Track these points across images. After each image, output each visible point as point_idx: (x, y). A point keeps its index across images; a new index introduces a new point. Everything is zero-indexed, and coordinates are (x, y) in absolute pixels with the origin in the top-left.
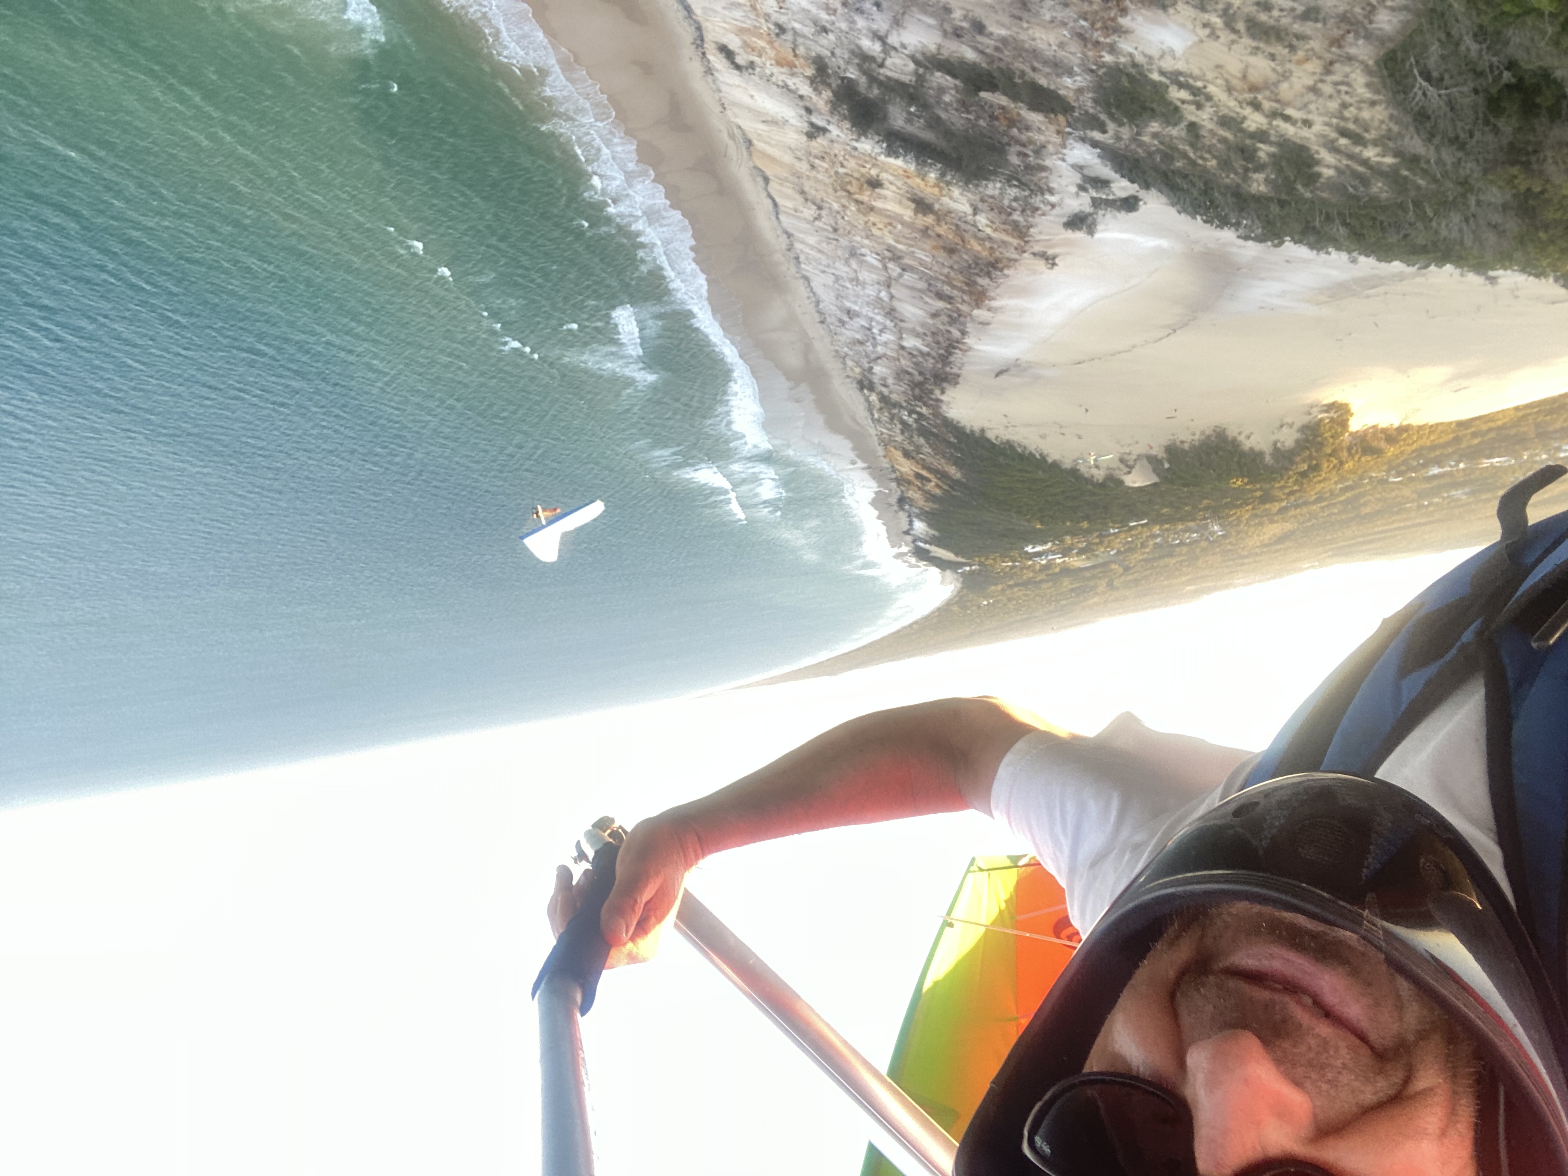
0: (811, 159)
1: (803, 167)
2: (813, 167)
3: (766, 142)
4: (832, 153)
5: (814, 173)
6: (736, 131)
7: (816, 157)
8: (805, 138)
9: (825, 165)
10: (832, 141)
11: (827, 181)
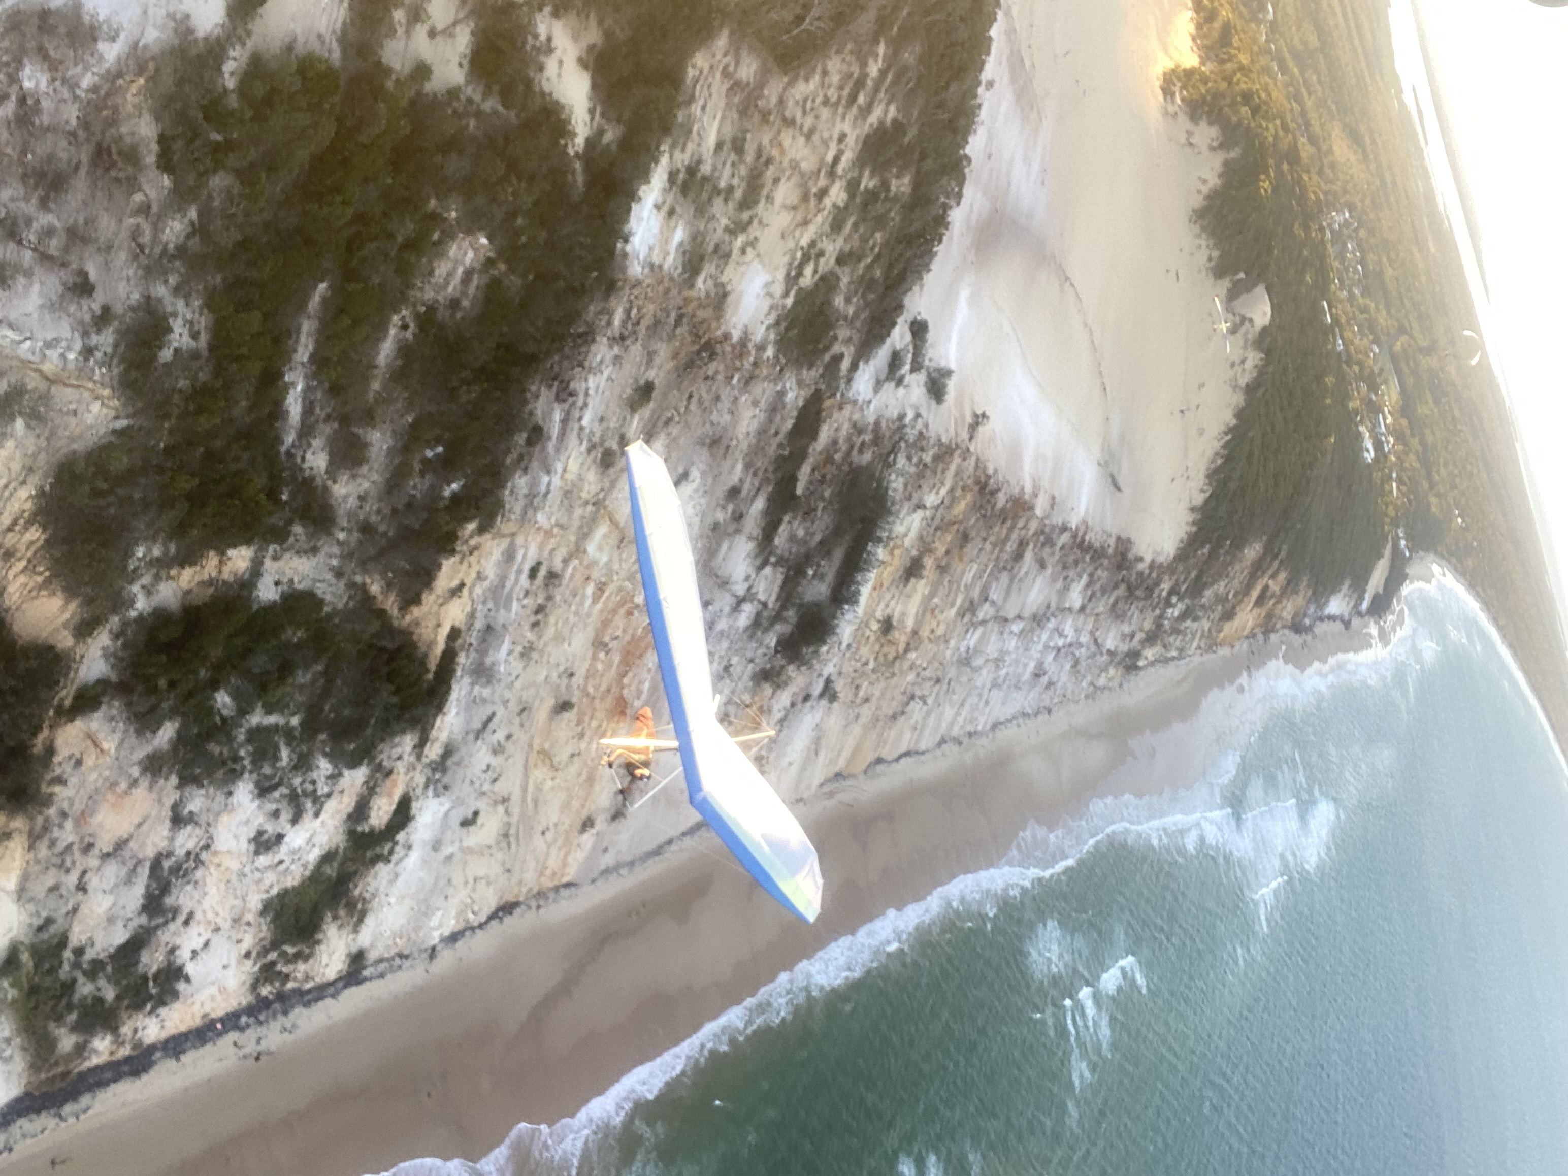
0: (858, 701)
1: (866, 712)
2: (867, 700)
3: (839, 754)
4: (853, 675)
5: (874, 700)
6: (826, 789)
7: (856, 695)
8: (835, 704)
9: (865, 685)
10: (840, 674)
11: (882, 685)
